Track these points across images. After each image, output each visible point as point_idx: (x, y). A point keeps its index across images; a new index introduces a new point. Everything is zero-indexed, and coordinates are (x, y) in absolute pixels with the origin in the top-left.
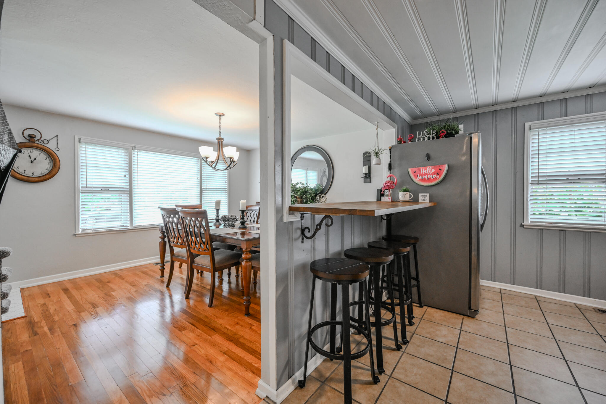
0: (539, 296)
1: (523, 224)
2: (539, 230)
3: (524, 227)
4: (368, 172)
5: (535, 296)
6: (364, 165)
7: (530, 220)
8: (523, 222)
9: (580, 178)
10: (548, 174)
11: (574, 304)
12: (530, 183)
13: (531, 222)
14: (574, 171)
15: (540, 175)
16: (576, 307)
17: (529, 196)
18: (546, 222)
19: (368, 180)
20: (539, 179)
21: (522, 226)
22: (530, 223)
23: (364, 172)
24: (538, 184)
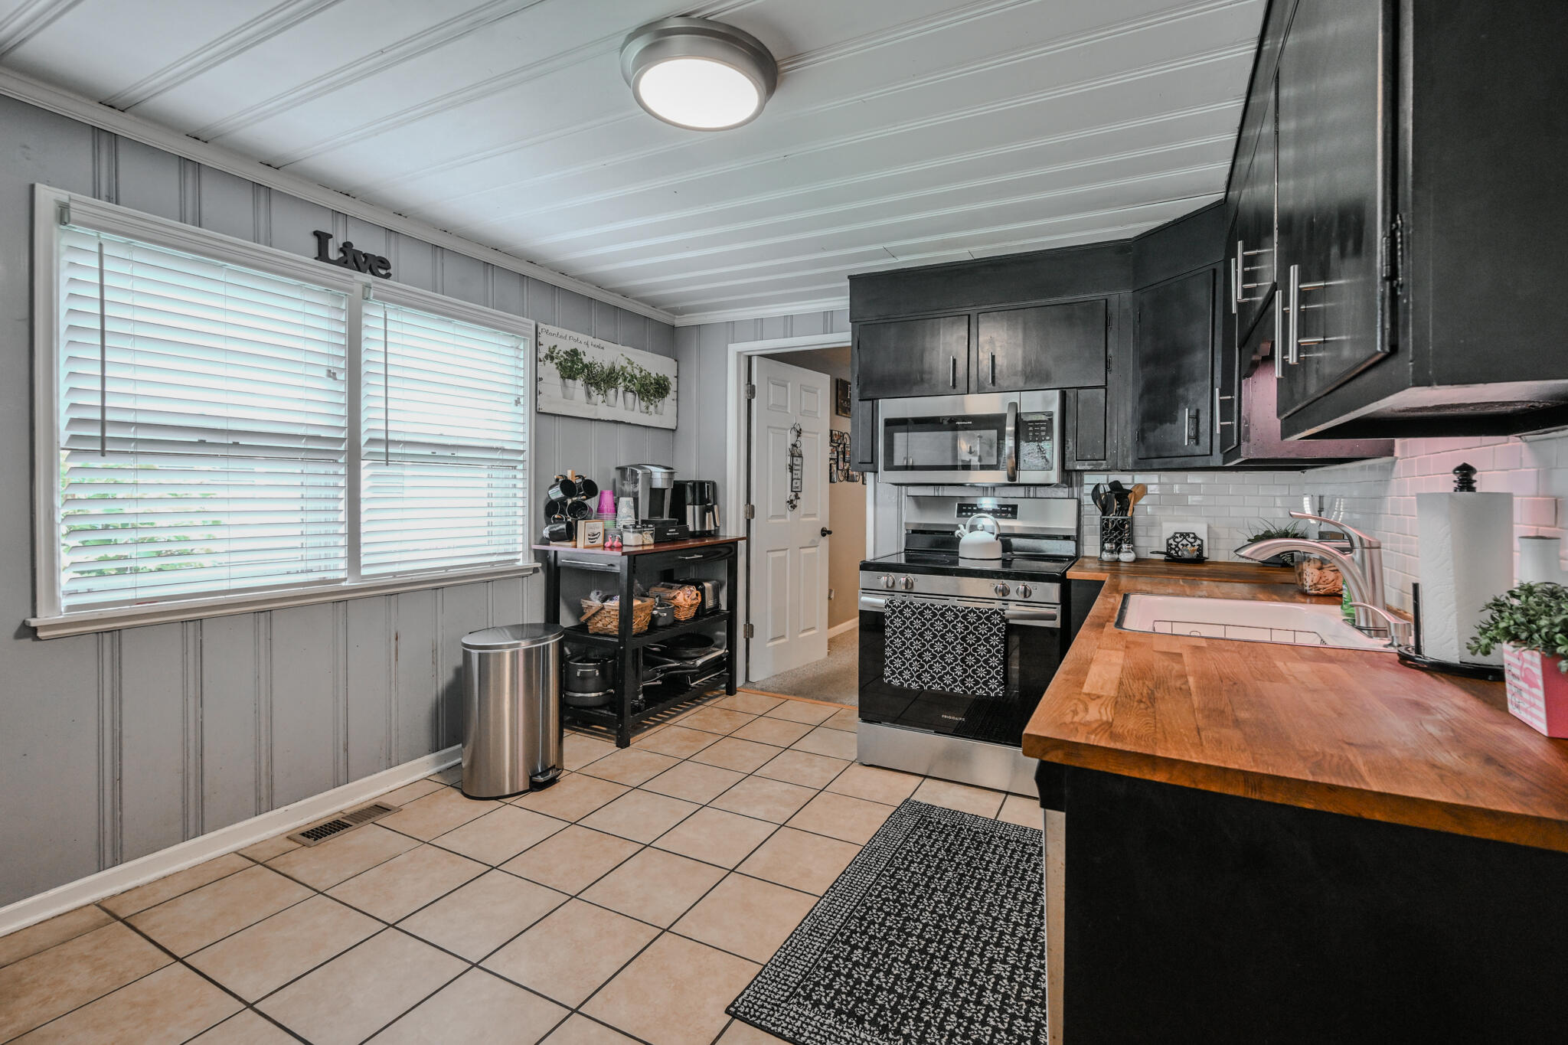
0: (113, 896)
1: (33, 622)
2: (107, 636)
3: (40, 634)
5: (98, 905)
7: (65, 602)
8: (34, 616)
9: (238, 443)
10: (142, 419)
11: (236, 852)
12: (62, 445)
13: (70, 608)
14: (228, 418)
15: (109, 417)
16: (252, 863)
17: (58, 501)
18: (136, 600)
20: (108, 434)
21: (28, 632)
22: (61, 616)
24: (103, 453)
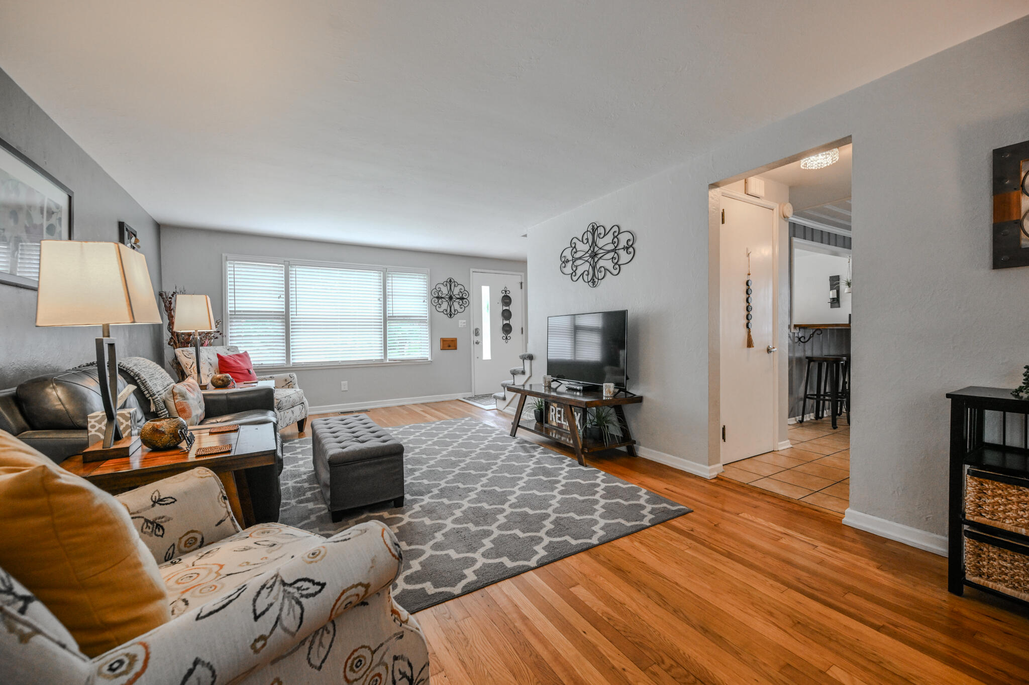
4: (836, 297)
6: (831, 289)
19: (837, 304)
23: (831, 297)
